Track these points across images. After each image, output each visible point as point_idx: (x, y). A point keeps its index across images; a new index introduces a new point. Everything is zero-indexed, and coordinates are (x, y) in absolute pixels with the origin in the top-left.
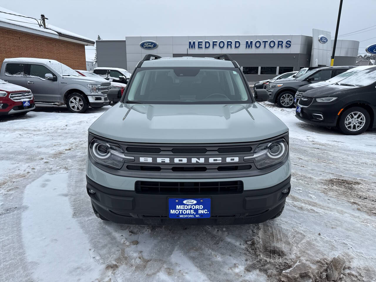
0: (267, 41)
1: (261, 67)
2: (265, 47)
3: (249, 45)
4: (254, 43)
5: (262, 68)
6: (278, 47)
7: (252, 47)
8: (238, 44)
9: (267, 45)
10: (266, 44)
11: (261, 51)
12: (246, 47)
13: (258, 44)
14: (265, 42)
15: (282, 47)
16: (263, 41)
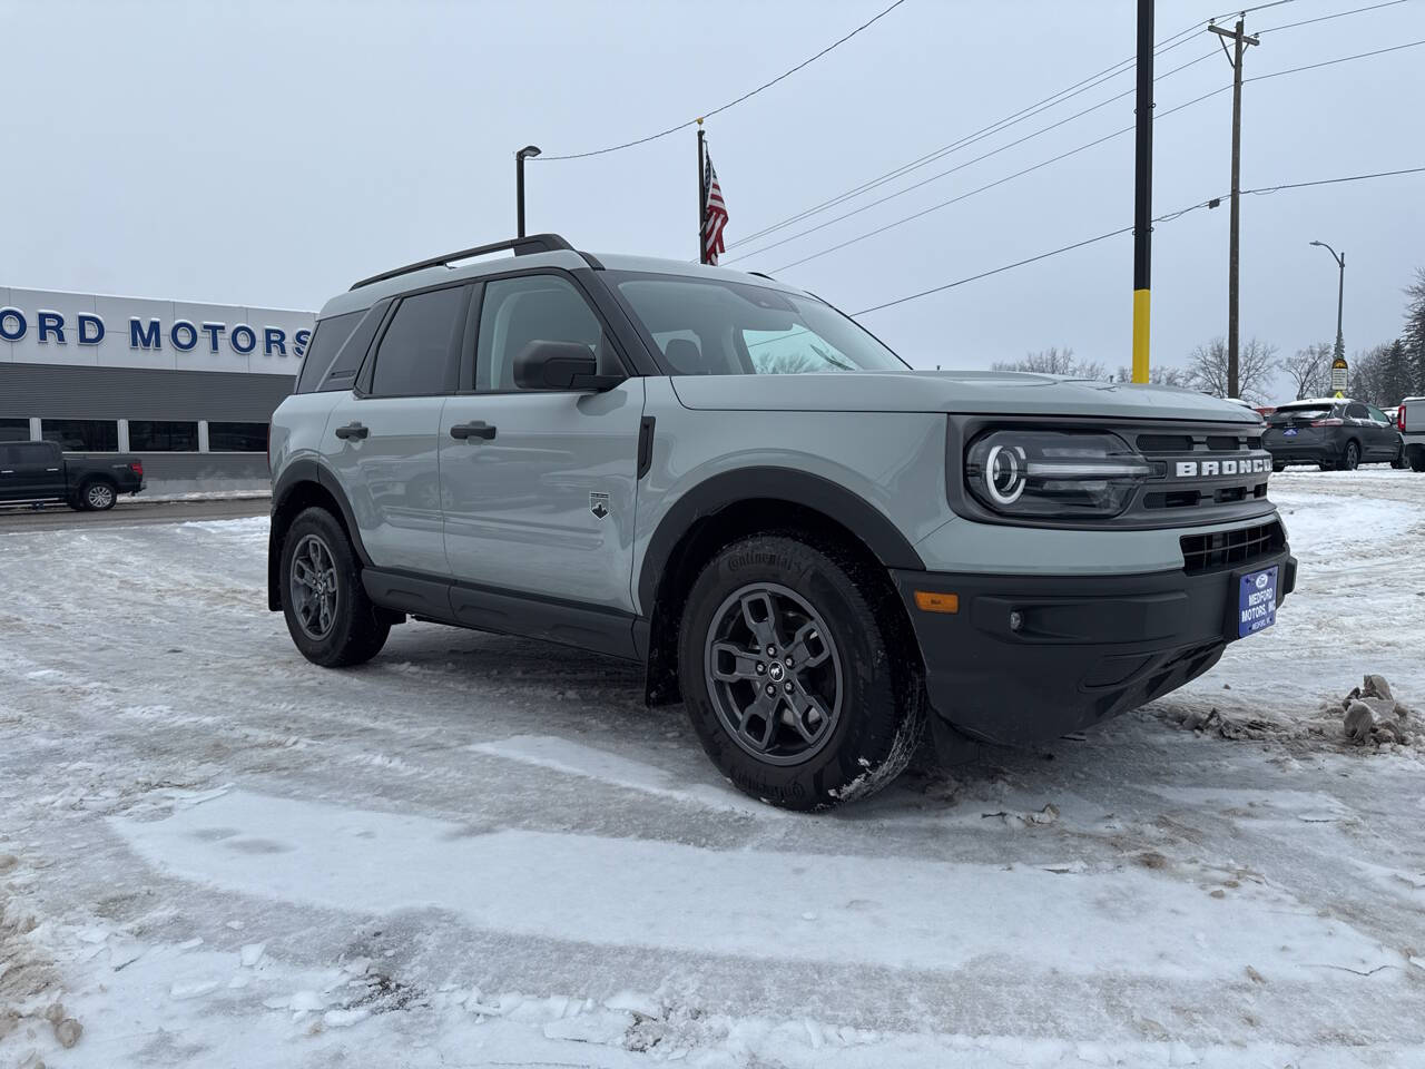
0: (222, 328)
1: (210, 424)
2: (215, 347)
3: (146, 335)
4: (165, 330)
5: (211, 426)
6: (269, 350)
7: (158, 344)
8: (92, 330)
9: (224, 340)
10: (219, 336)
11: (200, 360)
12: (135, 343)
13: (185, 336)
14: (214, 329)
15: (283, 351)
16: (206, 327)
